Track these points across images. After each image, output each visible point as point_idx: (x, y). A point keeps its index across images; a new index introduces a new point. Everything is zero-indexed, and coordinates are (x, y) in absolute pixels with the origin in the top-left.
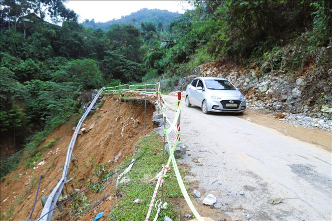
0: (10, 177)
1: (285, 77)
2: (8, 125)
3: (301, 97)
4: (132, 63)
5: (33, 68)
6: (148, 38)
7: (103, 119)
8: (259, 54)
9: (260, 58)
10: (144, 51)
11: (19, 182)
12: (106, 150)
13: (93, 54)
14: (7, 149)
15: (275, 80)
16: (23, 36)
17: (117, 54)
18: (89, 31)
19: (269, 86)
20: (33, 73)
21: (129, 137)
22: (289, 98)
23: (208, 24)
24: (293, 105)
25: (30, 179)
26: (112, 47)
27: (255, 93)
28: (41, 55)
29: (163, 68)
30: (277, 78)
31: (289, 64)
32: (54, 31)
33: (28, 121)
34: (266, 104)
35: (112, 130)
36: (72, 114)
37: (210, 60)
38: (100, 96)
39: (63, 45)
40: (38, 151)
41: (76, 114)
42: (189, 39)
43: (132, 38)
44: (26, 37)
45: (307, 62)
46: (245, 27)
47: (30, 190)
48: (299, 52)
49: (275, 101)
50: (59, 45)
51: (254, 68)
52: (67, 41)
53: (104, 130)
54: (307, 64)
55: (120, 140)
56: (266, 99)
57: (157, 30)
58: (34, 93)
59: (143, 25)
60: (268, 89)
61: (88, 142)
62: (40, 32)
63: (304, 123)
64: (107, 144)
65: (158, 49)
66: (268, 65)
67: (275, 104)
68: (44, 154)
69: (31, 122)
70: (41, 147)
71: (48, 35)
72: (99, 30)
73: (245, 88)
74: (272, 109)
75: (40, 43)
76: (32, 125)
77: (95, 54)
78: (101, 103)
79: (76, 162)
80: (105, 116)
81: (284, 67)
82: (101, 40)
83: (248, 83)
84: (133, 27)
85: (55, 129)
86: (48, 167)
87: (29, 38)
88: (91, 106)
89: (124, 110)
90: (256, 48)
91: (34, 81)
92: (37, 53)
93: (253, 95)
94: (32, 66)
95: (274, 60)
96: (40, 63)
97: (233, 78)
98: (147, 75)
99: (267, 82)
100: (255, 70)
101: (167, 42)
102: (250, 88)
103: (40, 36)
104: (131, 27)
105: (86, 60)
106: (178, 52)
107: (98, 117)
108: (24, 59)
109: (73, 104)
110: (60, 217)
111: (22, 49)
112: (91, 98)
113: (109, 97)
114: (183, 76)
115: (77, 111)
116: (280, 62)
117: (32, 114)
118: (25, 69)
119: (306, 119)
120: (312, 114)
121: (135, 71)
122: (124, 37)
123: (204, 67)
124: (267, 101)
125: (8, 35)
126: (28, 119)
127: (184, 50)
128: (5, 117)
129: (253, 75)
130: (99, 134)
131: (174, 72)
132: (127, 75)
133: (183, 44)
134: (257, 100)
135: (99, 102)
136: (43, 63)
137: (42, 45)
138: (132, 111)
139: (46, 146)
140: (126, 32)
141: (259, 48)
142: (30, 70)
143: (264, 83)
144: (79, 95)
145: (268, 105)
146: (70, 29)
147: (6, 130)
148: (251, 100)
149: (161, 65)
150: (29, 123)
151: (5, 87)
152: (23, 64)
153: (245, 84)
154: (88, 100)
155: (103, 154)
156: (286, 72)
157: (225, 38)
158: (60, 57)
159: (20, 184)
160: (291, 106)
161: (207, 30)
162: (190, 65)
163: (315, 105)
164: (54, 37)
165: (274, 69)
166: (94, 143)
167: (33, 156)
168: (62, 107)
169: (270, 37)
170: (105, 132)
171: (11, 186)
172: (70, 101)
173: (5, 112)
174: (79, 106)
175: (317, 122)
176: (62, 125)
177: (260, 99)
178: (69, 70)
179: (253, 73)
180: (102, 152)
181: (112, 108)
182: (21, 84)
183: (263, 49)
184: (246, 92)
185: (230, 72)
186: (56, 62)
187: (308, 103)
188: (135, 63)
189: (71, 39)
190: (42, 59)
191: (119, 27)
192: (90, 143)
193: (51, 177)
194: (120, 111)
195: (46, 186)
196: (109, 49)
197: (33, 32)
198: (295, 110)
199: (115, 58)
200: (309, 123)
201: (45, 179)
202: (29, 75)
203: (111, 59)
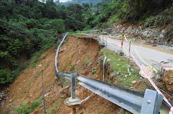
0: (26, 71)
1: (156, 29)
2: (24, 48)
3: (163, 38)
4: (78, 22)
5: (33, 23)
6: (86, 10)
7: (70, 46)
8: (143, 19)
9: (143, 21)
10: (84, 17)
11: (30, 73)
12: (72, 59)
13: (60, 17)
14: (23, 59)
15: (151, 31)
16: (28, 7)
17: (71, 18)
18: (59, 6)
19: (148, 33)
20: (33, 25)
21: (82, 54)
22: (158, 38)
23: (116, 4)
24: (159, 41)
25: (35, 72)
26: (69, 14)
27: (141, 36)
28: (37, 16)
29: (93, 25)
30: (152, 30)
31: (158, 24)
32: (43, 5)
33: (32, 47)
34: (147, 41)
35: (74, 51)
36: (53, 44)
37: (119, 21)
38: (66, 36)
39: (47, 12)
40: (38, 60)
41: (55, 44)
42: (107, 11)
43: (79, 10)
44: (30, 8)
45: (167, 23)
46: (137, 6)
47: (38, 76)
48: (163, 18)
49: (151, 40)
50: (45, 12)
51: (141, 25)
52: (49, 11)
53: (71, 51)
54: (167, 24)
55: (78, 55)
56: (146, 39)
57: (90, 7)
58: (34, 34)
59: (83, 4)
60: (147, 35)
61: (63, 56)
62: (36, 6)
63: (166, 48)
64: (72, 57)
65: (91, 16)
66: (148, 24)
67: (151, 41)
68: (41, 61)
69: (33, 47)
70: (39, 59)
71: (40, 7)
72: (63, 6)
73: (136, 34)
74: (150, 43)
75: (37, 11)
76: (34, 49)
77: (62, 17)
78: (67, 39)
79: (58, 64)
80: (71, 45)
81: (156, 25)
82: (65, 10)
83: (138, 32)
84: (79, 5)
85: (45, 50)
86: (45, 66)
87: (31, 8)
88: (63, 40)
89: (80, 42)
90: (141, 16)
91: (34, 29)
92: (35, 16)
93: (140, 37)
94: (33, 22)
95: (151, 22)
96: (36, 20)
97: (130, 30)
98: (85, 28)
99: (147, 31)
100: (141, 26)
101: (96, 12)
102: (139, 34)
103: (36, 8)
104: (78, 5)
105: (59, 19)
106: (102, 17)
107: (68, 45)
108: (29, 18)
109: (54, 39)
110: (60, 84)
111: (28, 14)
112: (62, 37)
113: (71, 37)
114: (105, 28)
115: (56, 43)
116: (154, 23)
117: (34, 44)
118: (30, 23)
119: (166, 47)
120: (169, 45)
121: (80, 26)
122: (75, 9)
123: (116, 24)
124: (147, 40)
125: (22, 7)
126: (32, 46)
127: (105, 16)
128: (22, 45)
129: (140, 28)
130: (69, 52)
131: (100, 26)
132: (76, 28)
133: (104, 14)
134: (142, 39)
135: (66, 39)
136: (38, 20)
137: (37, 12)
138: (84, 42)
139: (42, 58)
140: (76, 7)
141: (143, 16)
142: (32, 23)
143: (146, 32)
144: (56, 36)
145: (147, 42)
146: (50, 5)
147: (23, 50)
148: (139, 39)
149: (93, 23)
150: (32, 48)
151: (23, 31)
152: (29, 21)
153: (136, 32)
154: (61, 38)
155: (71, 61)
156: (156, 27)
157: (127, 11)
158: (46, 18)
159: (30, 74)
160: (159, 42)
161: (116, 7)
162: (108, 23)
163: (170, 42)
164: (43, 8)
165: (151, 26)
166: (66, 56)
167: (36, 62)
168: (49, 41)
169: (149, 11)
170: (71, 52)
171: (27, 75)
172: (52, 38)
173: (22, 42)
174: (57, 40)
175: (172, 48)
176: (49, 49)
177: (144, 39)
178: (51, 24)
179: (140, 27)
180: (70, 60)
181: (74, 41)
182: (28, 30)
183: (145, 17)
184: (137, 36)
185: (128, 27)
186: (44, 20)
187: (167, 40)
188: (80, 22)
189: (50, 9)
190: (37, 19)
191: (73, 5)
192: (64, 56)
193: (46, 70)
194: (78, 43)
195: (45, 74)
196: (68, 15)
197: (33, 6)
198: (161, 44)
199: (71, 19)
200: (168, 48)
201: (44, 71)
202: (32, 26)
203: (69, 19)
